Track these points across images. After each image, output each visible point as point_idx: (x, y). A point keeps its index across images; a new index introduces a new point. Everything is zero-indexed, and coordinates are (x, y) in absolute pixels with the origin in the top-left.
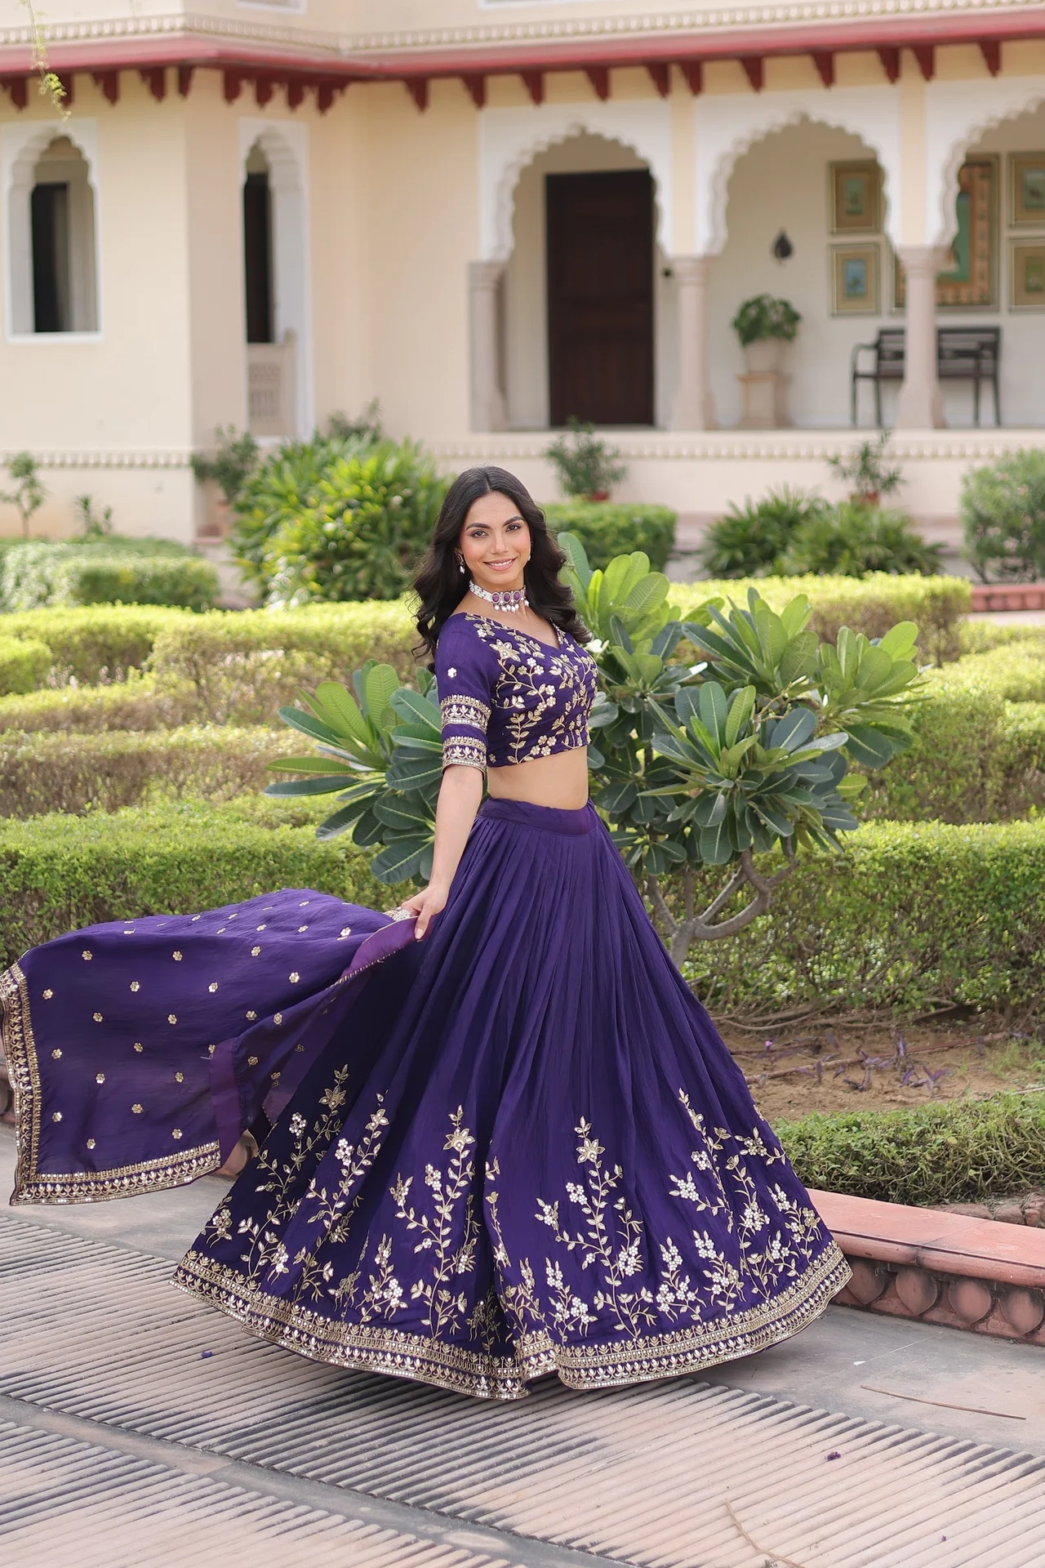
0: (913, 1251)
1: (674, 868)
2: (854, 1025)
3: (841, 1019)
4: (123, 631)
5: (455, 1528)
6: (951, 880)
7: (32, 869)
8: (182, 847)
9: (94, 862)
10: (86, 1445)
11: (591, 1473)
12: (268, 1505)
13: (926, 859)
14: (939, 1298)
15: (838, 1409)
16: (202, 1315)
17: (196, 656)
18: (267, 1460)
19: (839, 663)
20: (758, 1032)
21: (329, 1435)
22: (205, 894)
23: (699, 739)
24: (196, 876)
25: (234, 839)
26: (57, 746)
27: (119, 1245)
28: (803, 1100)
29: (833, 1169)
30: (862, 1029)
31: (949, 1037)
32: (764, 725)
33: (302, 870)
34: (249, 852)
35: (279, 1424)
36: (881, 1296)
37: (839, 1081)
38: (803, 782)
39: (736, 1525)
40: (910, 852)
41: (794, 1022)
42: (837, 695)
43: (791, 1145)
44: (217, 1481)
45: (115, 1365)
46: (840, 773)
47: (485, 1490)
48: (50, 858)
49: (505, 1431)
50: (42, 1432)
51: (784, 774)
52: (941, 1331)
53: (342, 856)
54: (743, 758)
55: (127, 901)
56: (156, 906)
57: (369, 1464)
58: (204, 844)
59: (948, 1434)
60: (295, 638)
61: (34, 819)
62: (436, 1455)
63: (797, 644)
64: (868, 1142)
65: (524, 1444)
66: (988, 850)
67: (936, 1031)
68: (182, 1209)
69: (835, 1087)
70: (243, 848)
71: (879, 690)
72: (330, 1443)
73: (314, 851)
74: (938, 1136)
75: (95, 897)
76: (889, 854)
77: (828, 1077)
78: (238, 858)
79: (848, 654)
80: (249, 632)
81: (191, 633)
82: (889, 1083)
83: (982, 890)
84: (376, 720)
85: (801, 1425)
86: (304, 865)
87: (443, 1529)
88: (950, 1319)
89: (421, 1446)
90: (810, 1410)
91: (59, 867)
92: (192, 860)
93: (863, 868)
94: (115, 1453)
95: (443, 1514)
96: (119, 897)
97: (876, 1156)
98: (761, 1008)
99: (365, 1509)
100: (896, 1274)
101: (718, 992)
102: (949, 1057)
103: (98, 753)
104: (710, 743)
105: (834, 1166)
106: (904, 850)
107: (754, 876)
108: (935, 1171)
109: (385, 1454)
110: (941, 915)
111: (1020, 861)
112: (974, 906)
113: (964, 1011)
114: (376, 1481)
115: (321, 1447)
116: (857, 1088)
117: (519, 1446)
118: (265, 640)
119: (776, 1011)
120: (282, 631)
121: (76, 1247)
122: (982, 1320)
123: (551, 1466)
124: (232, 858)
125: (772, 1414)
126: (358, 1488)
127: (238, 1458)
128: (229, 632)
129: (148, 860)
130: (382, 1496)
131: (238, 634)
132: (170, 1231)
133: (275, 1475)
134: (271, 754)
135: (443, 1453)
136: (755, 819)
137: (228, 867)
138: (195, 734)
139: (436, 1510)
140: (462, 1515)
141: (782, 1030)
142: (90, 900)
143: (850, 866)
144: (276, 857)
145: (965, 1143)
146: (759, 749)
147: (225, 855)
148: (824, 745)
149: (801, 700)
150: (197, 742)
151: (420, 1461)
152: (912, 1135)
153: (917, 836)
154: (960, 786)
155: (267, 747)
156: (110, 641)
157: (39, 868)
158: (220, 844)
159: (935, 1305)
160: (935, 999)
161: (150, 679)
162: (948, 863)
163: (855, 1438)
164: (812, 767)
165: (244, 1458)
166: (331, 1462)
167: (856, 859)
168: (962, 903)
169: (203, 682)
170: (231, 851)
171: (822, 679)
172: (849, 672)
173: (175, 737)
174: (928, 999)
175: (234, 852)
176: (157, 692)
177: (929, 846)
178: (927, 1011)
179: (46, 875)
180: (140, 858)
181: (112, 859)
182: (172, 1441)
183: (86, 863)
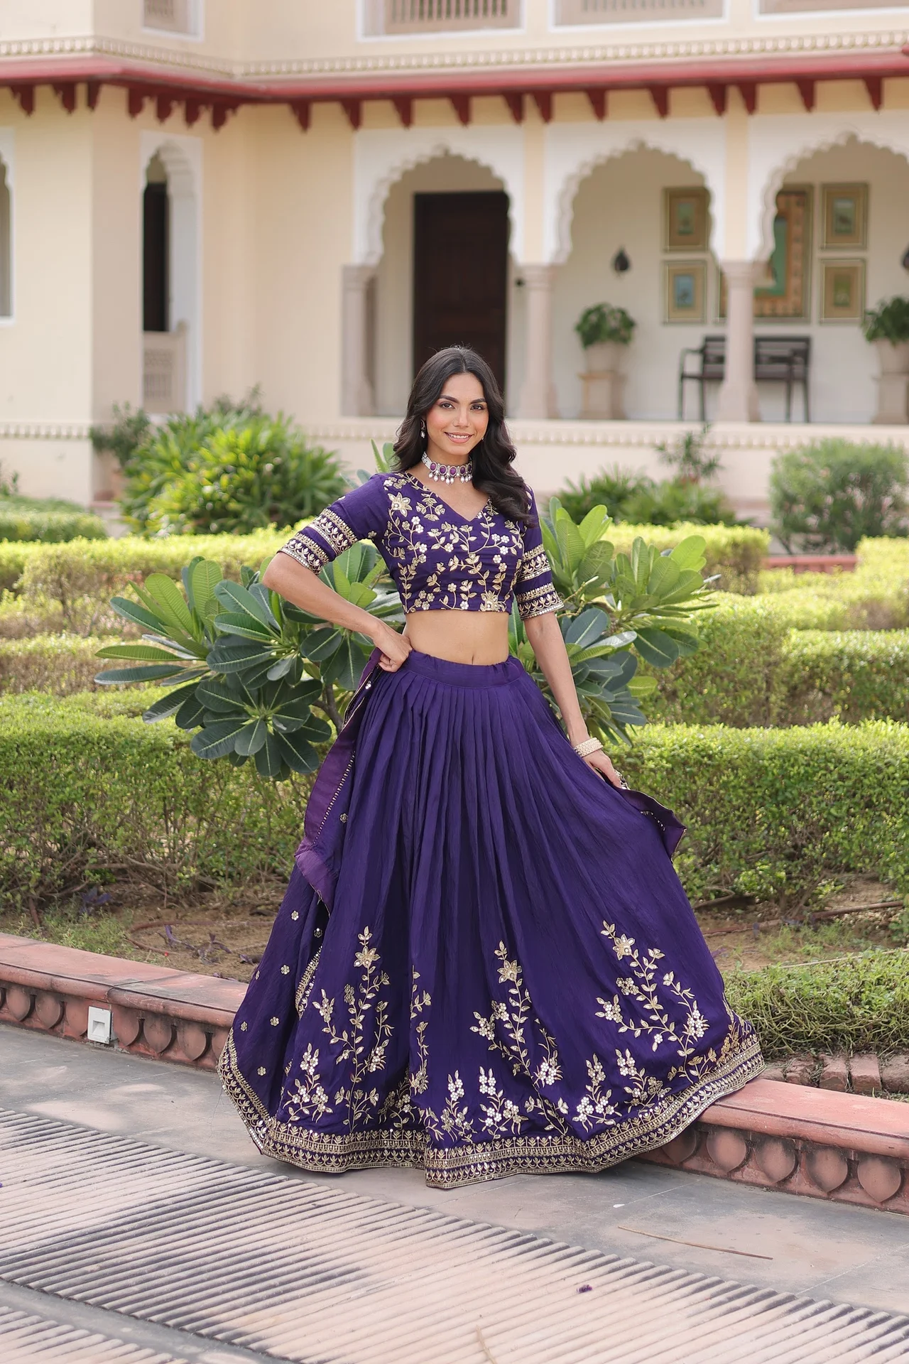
5: (211, 1348)
6: (732, 777)
8: (21, 731)
11: (349, 1300)
12: (33, 1324)
13: (710, 757)
14: (697, 1149)
15: (595, 1246)
17: (64, 579)
18: (37, 1283)
19: (632, 571)
21: (102, 1261)
24: (35, 759)
25: (71, 726)
31: (728, 923)
33: (133, 755)
34: (84, 738)
35: (55, 1250)
38: (594, 678)
39: (484, 1350)
40: (694, 750)
42: (629, 598)
46: (630, 673)
47: (245, 1314)
49: (272, 1261)
52: (700, 1179)
53: (170, 743)
57: (136, 1288)
58: (42, 730)
59: (697, 1271)
60: (152, 564)
62: (203, 1281)
63: (594, 552)
65: (288, 1273)
66: (767, 750)
67: (716, 918)
70: (78, 734)
71: (669, 595)
72: (101, 1268)
73: (143, 738)
76: (676, 752)
78: (72, 743)
79: (640, 562)
80: (111, 558)
81: (58, 557)
83: (759, 787)
84: (201, 611)
85: (557, 1260)
86: (135, 751)
87: (199, 1350)
88: (708, 1167)
89: (190, 1272)
90: (567, 1247)
92: (30, 744)
93: (651, 765)
95: (201, 1336)
99: (126, 1330)
102: (726, 941)
106: (689, 749)
109: (154, 1279)
110: (722, 809)
111: (796, 760)
112: (753, 802)
113: (741, 901)
114: (140, 1304)
115: (92, 1272)
117: (283, 1274)
118: (125, 565)
120: (141, 557)
122: (737, 1169)
123: (313, 1293)
124: (67, 742)
125: (530, 1250)
126: (122, 1309)
128: (92, 557)
130: (144, 1318)
131: (102, 558)
133: (44, 1297)
135: (209, 1279)
137: (64, 751)
138: (51, 642)
139: (195, 1331)
140: (219, 1336)
143: (639, 762)
144: (109, 743)
147: (61, 740)
148: (615, 642)
149: (597, 604)
150: (53, 648)
151: (187, 1286)
153: (702, 736)
154: (747, 698)
158: (56, 730)
159: (694, 1155)
160: (716, 888)
161: (21, 602)
162: (730, 762)
163: (610, 1272)
164: (603, 663)
165: (16, 1280)
166: (100, 1286)
167: (646, 756)
168: (742, 798)
169: (69, 603)
170: (67, 736)
171: (616, 584)
172: (641, 579)
173: (31, 645)
174: (709, 888)
175: (70, 737)
176: (25, 610)
177: (713, 745)
178: (708, 899)
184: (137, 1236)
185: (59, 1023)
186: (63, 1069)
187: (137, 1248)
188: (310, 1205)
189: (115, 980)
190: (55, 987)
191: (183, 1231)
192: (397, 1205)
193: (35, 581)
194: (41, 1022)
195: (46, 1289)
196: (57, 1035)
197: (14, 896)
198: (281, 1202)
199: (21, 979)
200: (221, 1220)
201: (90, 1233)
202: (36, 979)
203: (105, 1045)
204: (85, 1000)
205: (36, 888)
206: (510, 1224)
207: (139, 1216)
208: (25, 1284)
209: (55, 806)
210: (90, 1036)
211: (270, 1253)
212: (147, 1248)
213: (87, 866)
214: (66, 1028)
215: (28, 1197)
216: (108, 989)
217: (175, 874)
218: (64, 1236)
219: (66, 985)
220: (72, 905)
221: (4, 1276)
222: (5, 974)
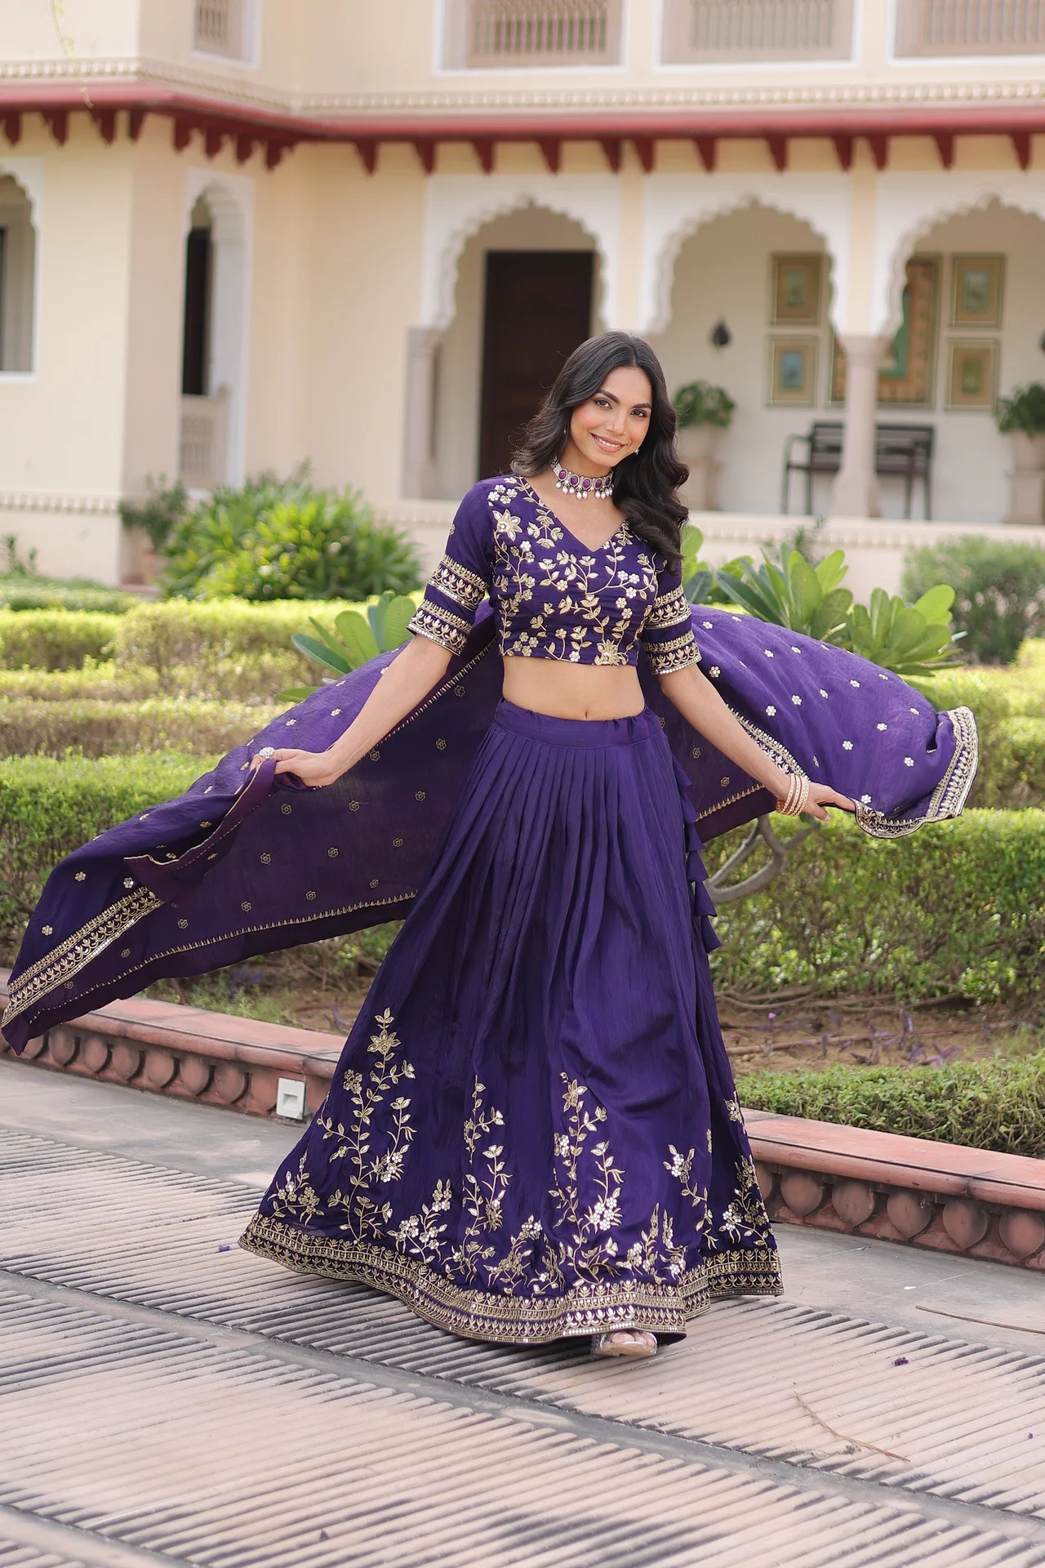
0: (964, 1181)
2: (854, 1009)
3: (842, 1003)
4: (73, 630)
5: (512, 1405)
6: (964, 861)
7: (15, 801)
8: (172, 787)
9: (80, 798)
10: (109, 1317)
12: (311, 1377)
13: (939, 837)
14: (988, 1233)
15: (898, 1323)
16: (213, 1215)
17: (162, 644)
18: (303, 1339)
19: (870, 624)
20: (755, 1011)
21: (365, 1321)
26: (24, 710)
27: (117, 1156)
30: (861, 1013)
31: (952, 1023)
35: (310, 1310)
36: (926, 1230)
37: (846, 1055)
39: (813, 1416)
41: (792, 1003)
43: (817, 1091)
44: (252, 1355)
48: (33, 791)
50: (59, 1304)
52: (989, 1266)
57: (412, 1347)
59: (1014, 1350)
60: (263, 629)
61: (13, 760)
63: (831, 601)
64: (897, 1093)
66: (1003, 831)
67: (937, 1019)
68: (178, 1130)
69: (840, 1060)
71: (912, 652)
72: (368, 1328)
74: (969, 1091)
77: (833, 1052)
79: (881, 614)
80: (216, 620)
81: (156, 618)
82: (896, 1060)
83: (996, 872)
85: (860, 1336)
87: (500, 1406)
88: (999, 1253)
90: (867, 1323)
91: (44, 800)
94: (140, 1325)
95: (498, 1392)
97: (904, 1106)
98: (759, 987)
99: (412, 1385)
100: (943, 1206)
102: (953, 1041)
103: (67, 718)
105: (860, 1115)
107: (770, 838)
108: (964, 1126)
109: (428, 1339)
110: (952, 896)
111: (1037, 843)
112: (987, 889)
113: (960, 1004)
115: (358, 1330)
116: (863, 1062)
118: (232, 629)
119: (772, 991)
120: (249, 620)
121: (72, 1155)
122: (1033, 1255)
125: (827, 1325)
126: (405, 1366)
127: (272, 1336)
128: (195, 619)
129: (138, 799)
130: (430, 1374)
131: (204, 621)
132: (167, 1147)
133: (314, 1352)
138: (167, 706)
139: (490, 1388)
140: (518, 1393)
141: (782, 1008)
142: (73, 837)
143: (859, 841)
145: (995, 1100)
150: (169, 711)
152: (941, 1089)
156: (59, 638)
157: (23, 800)
159: (984, 1239)
160: (940, 983)
161: (108, 670)
162: (961, 843)
163: (921, 1348)
165: (279, 1336)
166: (372, 1344)
168: (974, 884)
169: (165, 670)
171: (849, 640)
172: (880, 634)
173: (146, 707)
174: (935, 983)
176: (117, 677)
178: (934, 996)
179: (30, 807)
180: (127, 797)
181: (98, 796)
182: (201, 1319)
183: (72, 798)
185: (241, 1097)
186: (256, 1143)
189: (310, 1049)
190: (240, 1056)
193: (128, 646)
194: (221, 1097)
195: (315, 1344)
196: (239, 1111)
199: (200, 1048)
202: (218, 1048)
203: (297, 1121)
204: (275, 1070)
206: (797, 1301)
208: (290, 1340)
210: (280, 1111)
214: (251, 1103)
216: (302, 1058)
217: (336, 953)
219: (253, 1054)
220: (222, 983)
221: (263, 1331)
222: (181, 1042)
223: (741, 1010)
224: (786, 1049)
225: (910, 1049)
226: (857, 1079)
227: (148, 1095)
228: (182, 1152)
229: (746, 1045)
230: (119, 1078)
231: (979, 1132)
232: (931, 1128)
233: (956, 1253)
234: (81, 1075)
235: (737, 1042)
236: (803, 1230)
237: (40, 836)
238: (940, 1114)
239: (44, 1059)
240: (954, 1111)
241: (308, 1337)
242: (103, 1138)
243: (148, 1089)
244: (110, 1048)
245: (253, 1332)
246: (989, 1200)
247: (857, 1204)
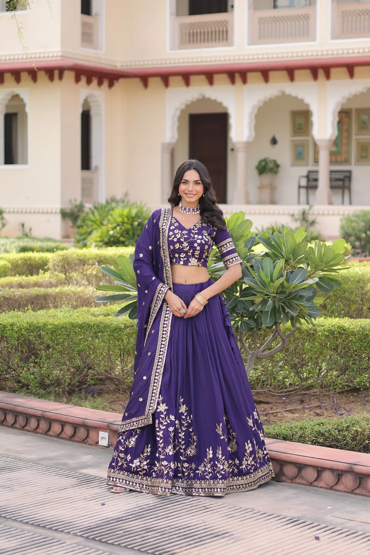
0: (349, 466)
1: (251, 329)
2: (316, 394)
3: (311, 392)
4: (37, 260)
6: (353, 338)
7: (5, 329)
8: (62, 322)
9: (29, 327)
10: (26, 532)
11: (228, 544)
13: (344, 330)
14: (359, 484)
15: (324, 522)
16: (71, 487)
17: (66, 265)
18: (98, 538)
19: (315, 253)
20: (279, 396)
22: (71, 340)
23: (263, 278)
24: (68, 333)
25: (82, 320)
26: (13, 292)
27: (38, 464)
28: (298, 419)
29: (313, 440)
30: (318, 395)
31: (352, 398)
32: (287, 273)
33: (107, 331)
34: (88, 324)
35: (103, 526)
36: (337, 484)
37: (312, 413)
38: (301, 297)
40: (338, 328)
41: (293, 392)
42: (314, 265)
43: (298, 430)
44: (79, 545)
45: (37, 504)
46: (314, 295)
47: (186, 550)
48: (12, 325)
49: (193, 529)
50: (9, 527)
51: (294, 293)
52: (360, 497)
53: (123, 326)
54: (279, 286)
55: (41, 342)
56: (52, 344)
57: (139, 540)
58: (70, 321)
59: (367, 533)
60: (102, 258)
61: (5, 313)
62: (166, 537)
63: (300, 246)
64: (327, 429)
65: (200, 534)
66: (368, 327)
67: (346, 397)
68: (62, 452)
69: (310, 415)
70: (85, 323)
71: (330, 264)
72: (123, 533)
73: (112, 324)
74: (354, 428)
75: (29, 340)
76: (330, 328)
77: (307, 411)
78: (83, 327)
79: (318, 250)
80: (85, 256)
81: (63, 256)
82: (330, 414)
83: (365, 342)
85: (310, 529)
86: (108, 329)
88: (364, 492)
89: (160, 534)
90: (312, 523)
91: (16, 328)
92: (66, 327)
93: (320, 333)
94: (38, 535)
96: (38, 340)
97: (330, 435)
98: (280, 387)
100: (342, 475)
101: (264, 381)
102: (352, 405)
103: (29, 295)
104: (267, 280)
105: (314, 438)
106: (336, 327)
107: (281, 333)
108: (353, 441)
109: (146, 536)
110: (350, 352)
112: (362, 348)
113: (356, 390)
114: (143, 546)
115: (120, 534)
116: (318, 415)
117: (198, 534)
119: (285, 388)
120: (97, 255)
121: (21, 464)
123: (212, 542)
124: (81, 326)
125: (297, 525)
126: (136, 548)
127: (87, 538)
128: (77, 256)
129: (49, 326)
130: (145, 551)
132: (57, 459)
133: (102, 544)
134: (94, 296)
135: (168, 536)
136: (284, 310)
137: (80, 330)
138: (66, 289)
141: (288, 395)
142: (27, 341)
143: (315, 333)
144: (98, 326)
145: (364, 430)
146: (285, 283)
147: (78, 325)
148: (310, 282)
149: (300, 267)
150: (66, 291)
152: (344, 427)
153: (341, 322)
154: (354, 308)
155: (92, 294)
156: (32, 263)
157: (8, 329)
158: (76, 321)
159: (358, 487)
160: (347, 384)
161: (48, 275)
162: (352, 332)
163: (332, 533)
164: (304, 291)
165: (90, 537)
166: (124, 539)
167: (318, 330)
168: (357, 347)
169: (67, 274)
170: (81, 324)
171: (307, 260)
172: (318, 257)
173: (57, 290)
174: (344, 384)
175: (82, 324)
176: (50, 277)
177: (346, 325)
178: (345, 388)
179: (10, 331)
180: (46, 326)
181: (35, 326)
182: (61, 531)
183: (25, 327)
184: (135, 520)
185: (86, 438)
186: (90, 456)
187: (136, 525)
188: (204, 508)
189: (110, 420)
190: (85, 423)
191: (153, 518)
192: (239, 508)
193: (54, 266)
194: (79, 438)
195: (102, 540)
196: (85, 443)
197: (59, 389)
198: (191, 507)
199: (70, 421)
200: (168, 514)
201: (116, 519)
202: (77, 421)
203: (106, 447)
204: (98, 429)
205: (67, 386)
206: (287, 515)
207: (135, 512)
208: (93, 539)
209: (76, 353)
210: (100, 443)
211: (191, 526)
212: (141, 525)
213: (89, 377)
214: (89, 441)
215: (87, 505)
216: (107, 424)
217: (124, 380)
218: (106, 520)
219: (89, 422)
220: (83, 393)
221: (84, 536)
222: (64, 418)
223: (274, 396)
224: (290, 411)
225: (336, 409)
226: (313, 424)
227: (52, 438)
228: (62, 461)
229: (275, 410)
230: (42, 432)
231: (358, 443)
232: (340, 442)
233: (348, 492)
234: (29, 431)
235: (272, 409)
236: (291, 484)
237: (14, 342)
238: (344, 437)
239: (15, 425)
240: (349, 435)
241: (100, 538)
242: (34, 456)
243: (53, 436)
244: (38, 421)
245: (81, 536)
246: (359, 472)
247: (310, 474)
